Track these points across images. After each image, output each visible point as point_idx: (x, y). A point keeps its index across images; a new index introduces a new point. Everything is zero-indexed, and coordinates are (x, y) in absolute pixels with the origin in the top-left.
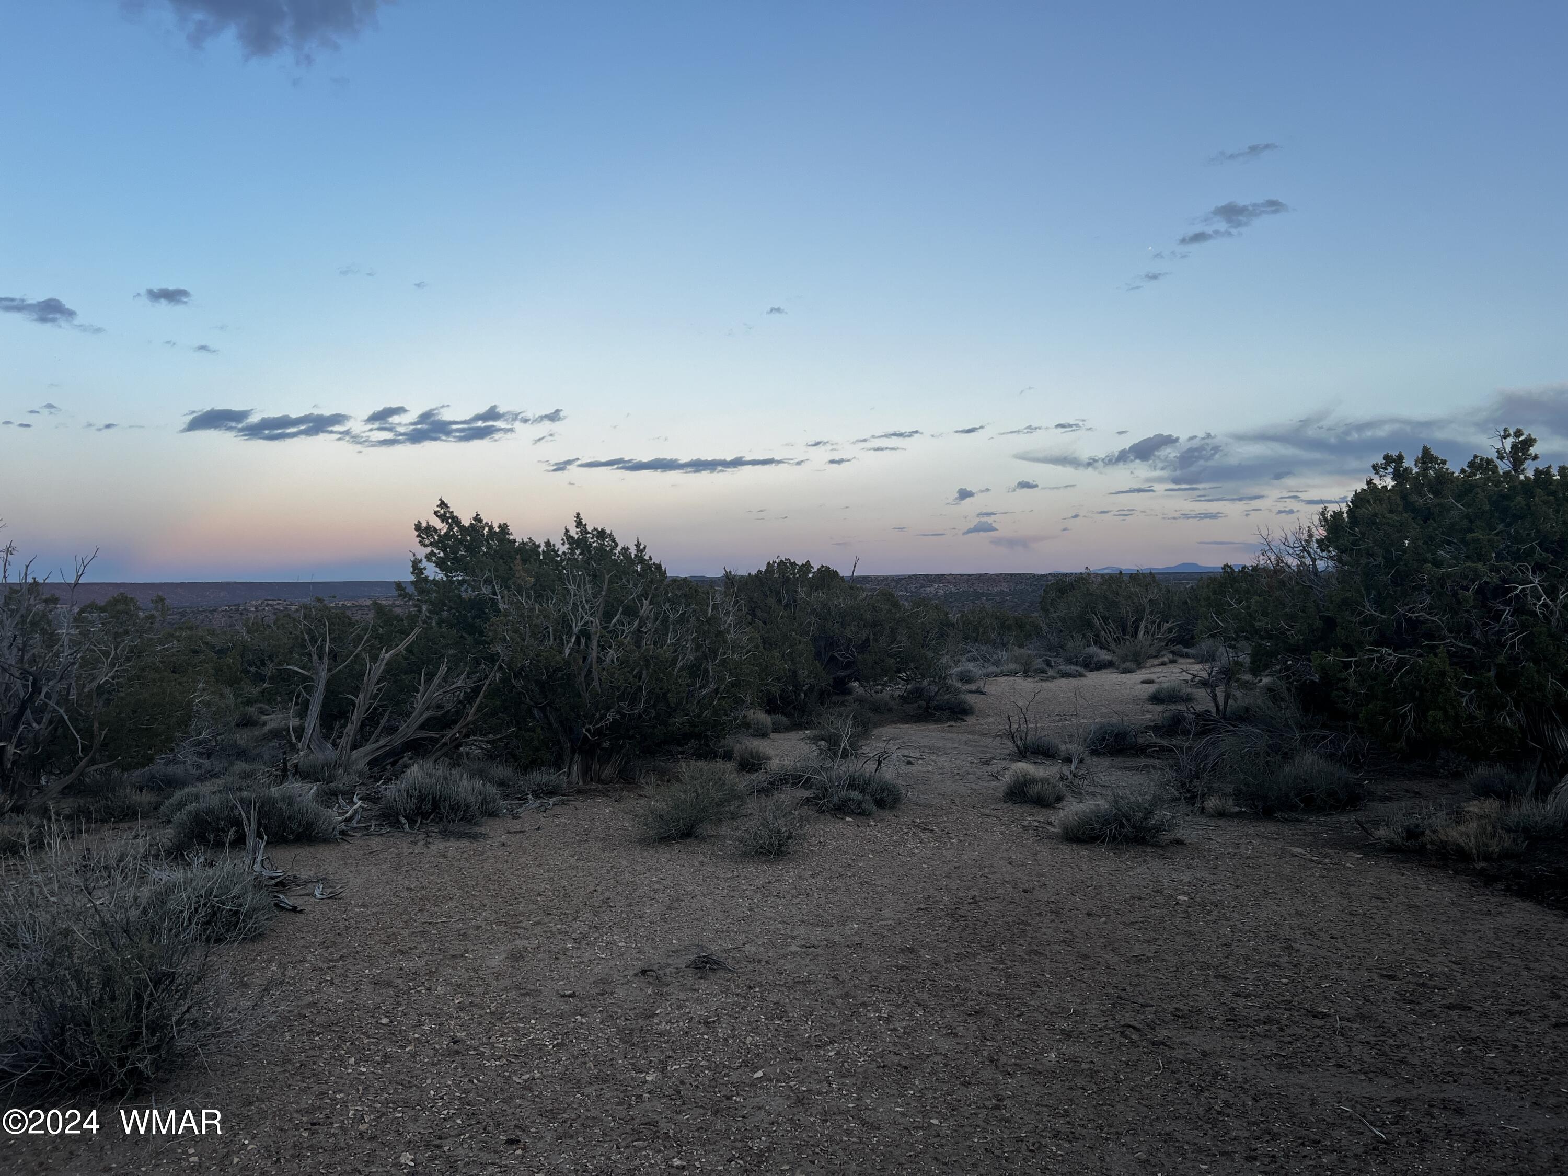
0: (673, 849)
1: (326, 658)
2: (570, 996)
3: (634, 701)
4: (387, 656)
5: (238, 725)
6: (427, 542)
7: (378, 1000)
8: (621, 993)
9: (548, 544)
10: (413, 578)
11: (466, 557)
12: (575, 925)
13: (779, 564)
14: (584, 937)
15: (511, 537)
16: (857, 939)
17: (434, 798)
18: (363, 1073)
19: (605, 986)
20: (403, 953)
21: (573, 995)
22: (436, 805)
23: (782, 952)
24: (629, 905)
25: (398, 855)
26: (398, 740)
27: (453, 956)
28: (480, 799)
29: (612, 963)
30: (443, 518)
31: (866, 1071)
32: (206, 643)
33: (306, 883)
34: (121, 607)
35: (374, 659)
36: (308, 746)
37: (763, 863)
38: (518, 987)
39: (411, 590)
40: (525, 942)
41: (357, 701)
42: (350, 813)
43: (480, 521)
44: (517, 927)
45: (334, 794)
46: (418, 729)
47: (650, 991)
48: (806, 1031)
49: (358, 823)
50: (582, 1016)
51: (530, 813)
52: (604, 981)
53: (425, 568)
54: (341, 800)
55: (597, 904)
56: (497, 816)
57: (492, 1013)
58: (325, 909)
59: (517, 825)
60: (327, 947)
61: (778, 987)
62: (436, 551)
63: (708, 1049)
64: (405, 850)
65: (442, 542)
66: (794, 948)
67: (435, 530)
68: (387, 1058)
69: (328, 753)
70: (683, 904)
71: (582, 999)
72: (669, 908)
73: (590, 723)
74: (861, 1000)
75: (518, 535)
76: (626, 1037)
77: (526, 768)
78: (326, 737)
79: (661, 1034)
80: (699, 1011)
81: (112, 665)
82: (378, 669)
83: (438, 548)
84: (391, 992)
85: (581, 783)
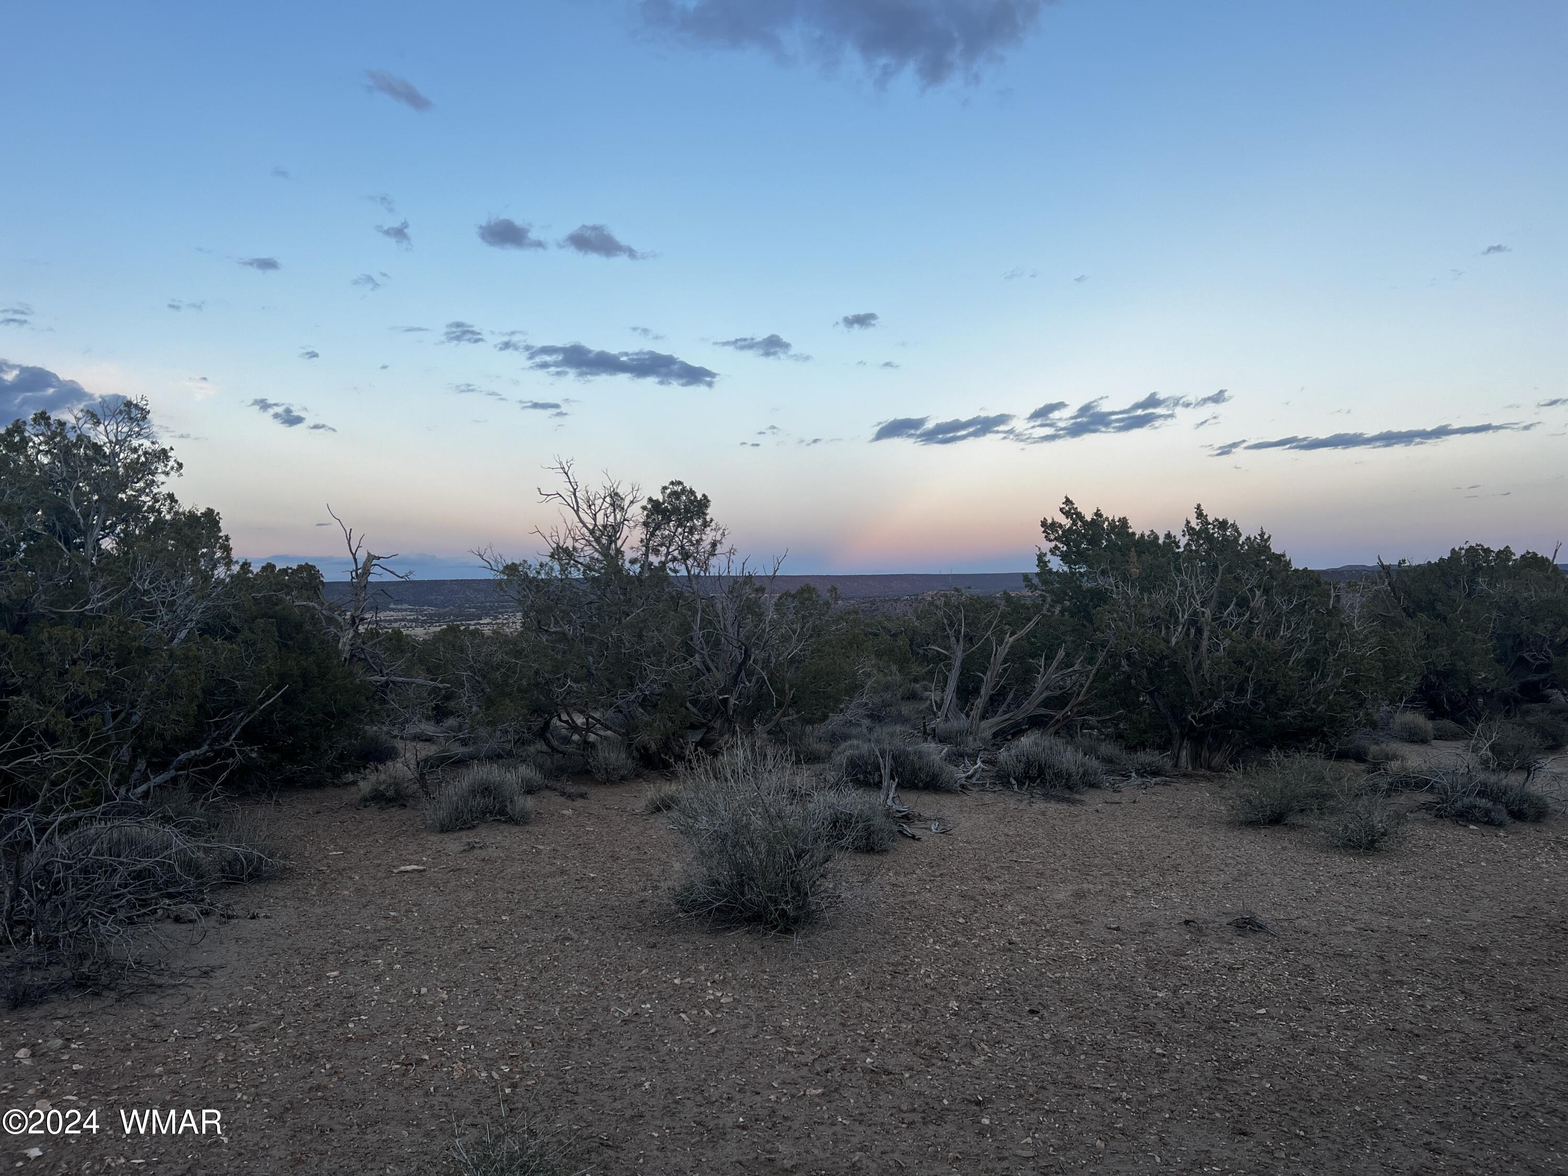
0: (1259, 833)
1: (961, 640)
2: (1114, 929)
3: (1241, 691)
4: (1011, 640)
5: (903, 698)
6: (1052, 537)
7: (961, 907)
8: (1161, 934)
9: (1168, 536)
10: (1037, 570)
11: (1087, 549)
12: (1140, 880)
13: (1467, 550)
14: (1144, 889)
15: (1130, 531)
16: (1424, 932)
17: (1040, 766)
18: (937, 950)
19: (1148, 927)
20: (988, 879)
21: (1118, 929)
22: (1041, 773)
23: (1335, 930)
24: (1197, 872)
25: (1005, 809)
26: (1020, 715)
27: (1029, 888)
28: (1081, 770)
29: (1162, 913)
30: (1067, 514)
31: (1372, 1029)
32: (884, 628)
33: (926, 820)
34: (806, 595)
35: (1000, 642)
36: (946, 715)
37: (1351, 855)
38: (1074, 916)
39: (1036, 581)
40: (1091, 886)
41: (985, 679)
42: (971, 771)
43: (1101, 516)
44: (1088, 875)
45: (961, 755)
46: (1038, 706)
47: (1187, 937)
48: (1327, 991)
49: (978, 780)
50: (1121, 945)
51: (1131, 789)
52: (1151, 925)
53: (1049, 561)
54: (966, 761)
55: (1165, 867)
56: (1099, 787)
57: (1046, 930)
58: (938, 840)
59: (1117, 797)
60: (932, 867)
61: (1315, 955)
62: (1061, 545)
63: (1224, 986)
64: (1011, 805)
65: (1067, 536)
66: (1349, 928)
67: (1061, 526)
68: (956, 943)
69: (960, 722)
70: (1249, 878)
71: (1124, 933)
72: (1235, 880)
73: (1196, 711)
74: (1398, 978)
75: (1138, 527)
76: (1151, 965)
77: (1132, 749)
78: (961, 710)
79: (1183, 968)
80: (1228, 959)
81: (799, 641)
82: (1003, 651)
83: (1062, 542)
84: (972, 903)
85: (1190, 768)
